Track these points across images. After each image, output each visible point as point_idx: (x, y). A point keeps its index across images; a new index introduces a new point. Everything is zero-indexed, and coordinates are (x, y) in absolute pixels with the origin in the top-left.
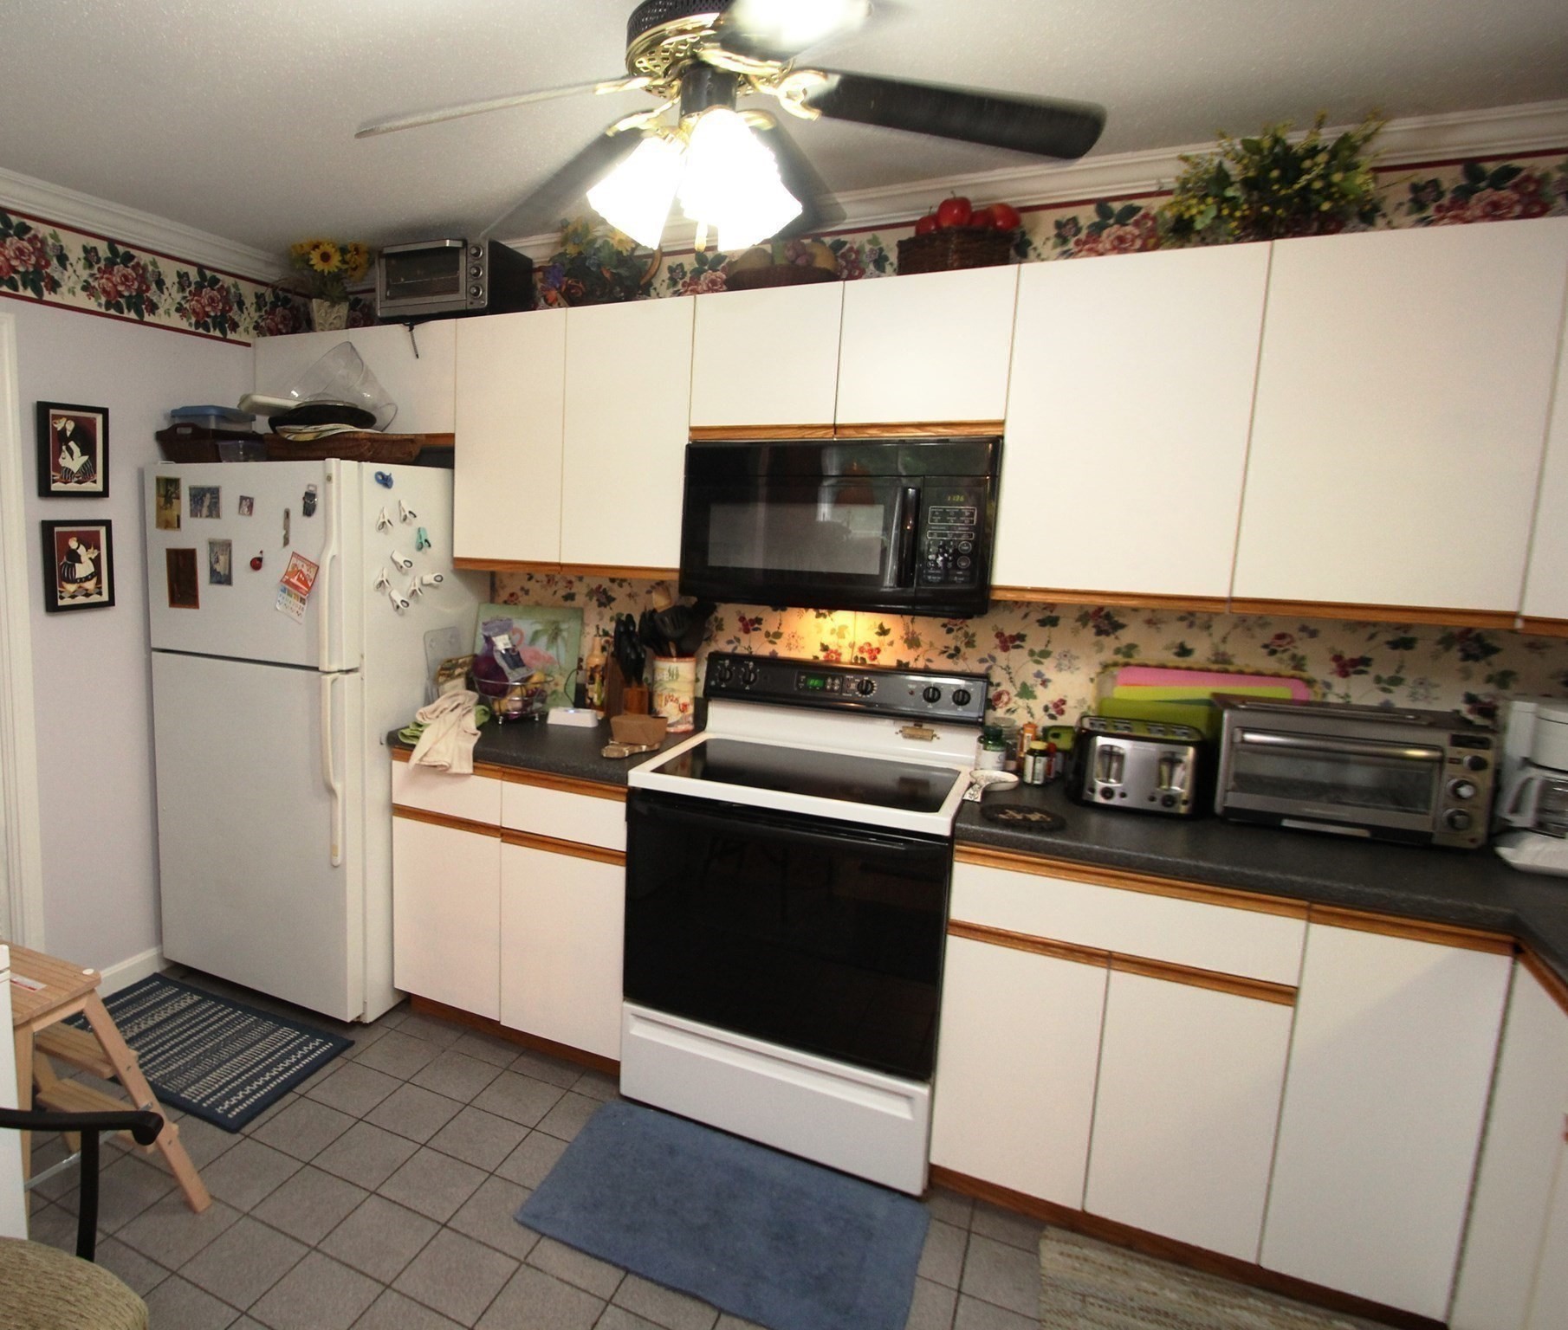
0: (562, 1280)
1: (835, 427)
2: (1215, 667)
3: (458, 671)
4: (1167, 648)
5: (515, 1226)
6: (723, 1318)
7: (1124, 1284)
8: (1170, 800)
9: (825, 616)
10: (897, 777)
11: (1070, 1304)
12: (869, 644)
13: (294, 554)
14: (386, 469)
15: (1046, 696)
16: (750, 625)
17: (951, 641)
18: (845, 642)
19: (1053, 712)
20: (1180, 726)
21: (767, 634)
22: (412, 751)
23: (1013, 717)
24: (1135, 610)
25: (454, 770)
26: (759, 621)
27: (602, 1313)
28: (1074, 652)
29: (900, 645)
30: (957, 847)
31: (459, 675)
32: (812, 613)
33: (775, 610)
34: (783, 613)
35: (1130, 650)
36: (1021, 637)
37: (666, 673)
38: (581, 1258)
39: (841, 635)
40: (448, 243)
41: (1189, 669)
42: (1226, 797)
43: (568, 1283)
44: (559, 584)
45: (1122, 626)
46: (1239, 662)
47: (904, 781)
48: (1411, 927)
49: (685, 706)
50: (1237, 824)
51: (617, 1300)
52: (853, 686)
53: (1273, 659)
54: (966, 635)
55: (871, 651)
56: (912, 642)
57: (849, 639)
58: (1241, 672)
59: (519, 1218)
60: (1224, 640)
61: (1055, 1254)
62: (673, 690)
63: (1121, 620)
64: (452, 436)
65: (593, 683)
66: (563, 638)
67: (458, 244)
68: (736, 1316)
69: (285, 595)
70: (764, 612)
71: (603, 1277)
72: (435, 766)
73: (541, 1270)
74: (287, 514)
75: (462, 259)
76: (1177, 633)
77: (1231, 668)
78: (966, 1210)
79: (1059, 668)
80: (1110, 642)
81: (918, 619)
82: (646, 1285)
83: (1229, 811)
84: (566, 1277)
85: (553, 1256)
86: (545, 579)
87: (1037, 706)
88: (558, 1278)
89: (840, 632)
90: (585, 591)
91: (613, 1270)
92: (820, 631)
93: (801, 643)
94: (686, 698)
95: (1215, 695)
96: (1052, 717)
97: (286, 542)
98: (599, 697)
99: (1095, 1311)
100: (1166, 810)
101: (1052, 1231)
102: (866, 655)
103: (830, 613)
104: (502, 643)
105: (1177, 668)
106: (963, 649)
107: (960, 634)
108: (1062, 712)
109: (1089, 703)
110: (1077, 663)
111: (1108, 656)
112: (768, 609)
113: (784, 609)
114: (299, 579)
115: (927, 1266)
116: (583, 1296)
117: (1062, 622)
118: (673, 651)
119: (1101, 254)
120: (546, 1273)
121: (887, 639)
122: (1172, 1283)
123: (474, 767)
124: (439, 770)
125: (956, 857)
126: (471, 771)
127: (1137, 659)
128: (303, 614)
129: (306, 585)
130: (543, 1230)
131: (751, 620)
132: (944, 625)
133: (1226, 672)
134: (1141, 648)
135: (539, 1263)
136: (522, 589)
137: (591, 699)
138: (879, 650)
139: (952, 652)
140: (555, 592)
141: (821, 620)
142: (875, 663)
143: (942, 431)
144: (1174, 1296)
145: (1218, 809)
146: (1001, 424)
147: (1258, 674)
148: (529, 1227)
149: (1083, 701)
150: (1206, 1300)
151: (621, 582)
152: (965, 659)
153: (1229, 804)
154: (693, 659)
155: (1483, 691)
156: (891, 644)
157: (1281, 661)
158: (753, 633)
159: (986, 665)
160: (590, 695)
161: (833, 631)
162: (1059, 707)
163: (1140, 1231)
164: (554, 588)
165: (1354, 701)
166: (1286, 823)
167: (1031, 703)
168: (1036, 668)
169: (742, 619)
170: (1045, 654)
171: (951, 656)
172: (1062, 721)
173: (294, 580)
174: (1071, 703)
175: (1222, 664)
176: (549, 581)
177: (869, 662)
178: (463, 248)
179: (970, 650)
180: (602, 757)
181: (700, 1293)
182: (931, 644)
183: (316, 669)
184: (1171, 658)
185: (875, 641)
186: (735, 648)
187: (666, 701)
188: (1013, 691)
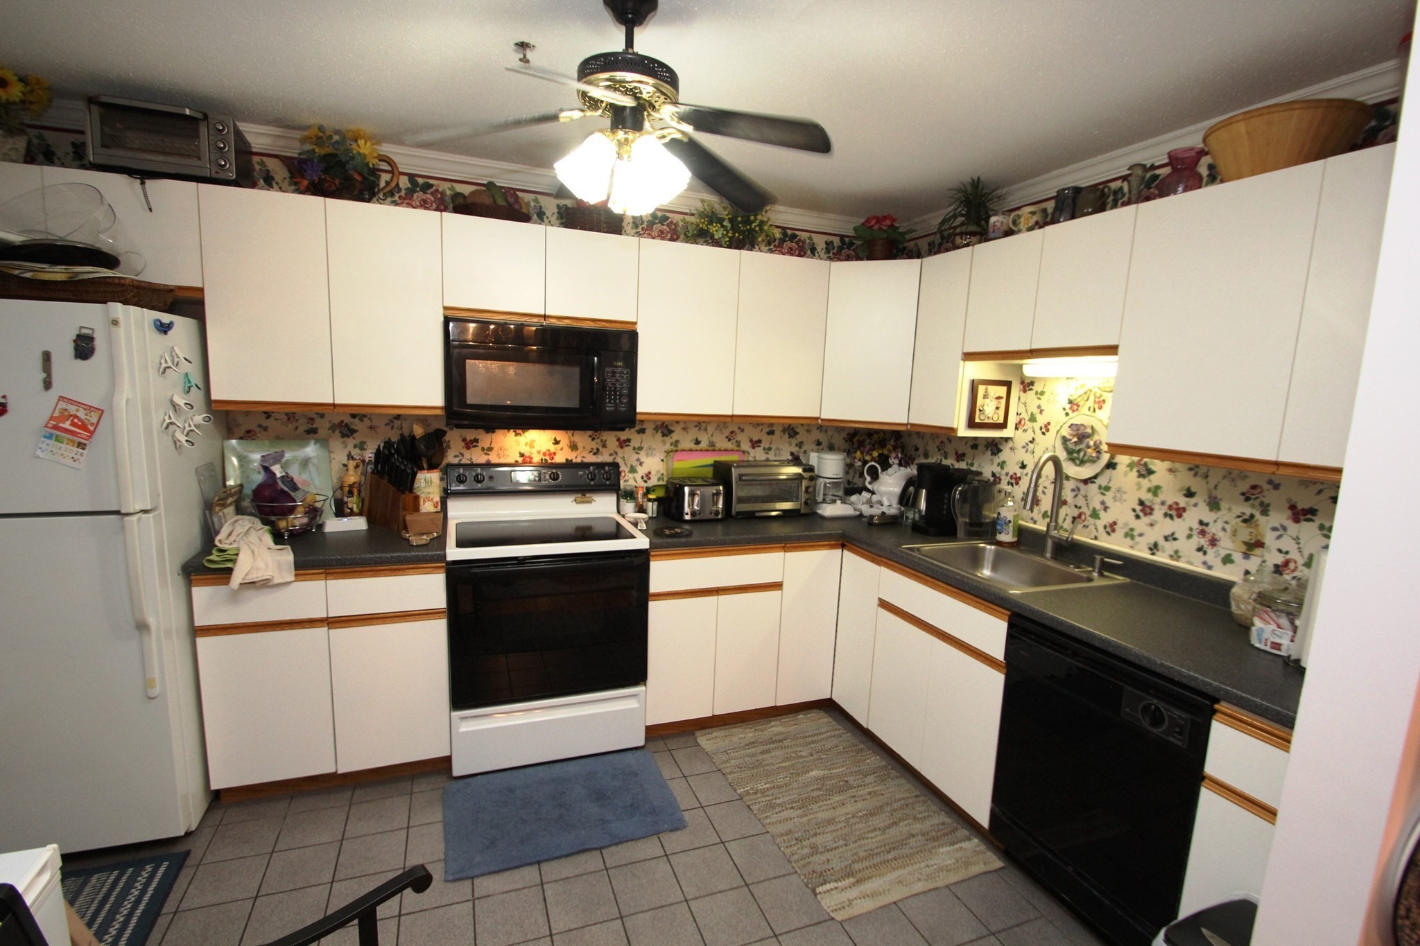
0: (506, 892)
1: (545, 317)
2: (710, 448)
3: (230, 500)
4: (691, 441)
5: (451, 885)
6: (603, 851)
7: (735, 739)
8: (717, 513)
9: (520, 435)
10: (574, 527)
11: (724, 757)
12: (549, 451)
13: (61, 398)
14: (166, 318)
15: (642, 471)
16: (470, 444)
17: (594, 445)
18: (534, 451)
19: (645, 479)
20: (697, 478)
21: (483, 449)
22: (231, 574)
23: (628, 483)
24: (678, 422)
25: (276, 581)
26: (476, 440)
27: (543, 891)
28: (654, 446)
29: (566, 449)
30: (652, 553)
31: (230, 504)
32: (512, 433)
33: (488, 432)
34: (493, 435)
35: (676, 443)
36: (629, 440)
37: (423, 481)
38: (507, 874)
39: (532, 446)
40: (188, 112)
41: (701, 450)
42: (737, 507)
43: (511, 891)
44: (300, 421)
45: (672, 432)
46: (719, 445)
47: (578, 529)
48: (815, 546)
49: (437, 503)
50: (740, 519)
51: (545, 880)
52: (547, 477)
53: (730, 443)
54: (602, 441)
55: (550, 454)
56: (574, 447)
57: (537, 448)
58: (720, 450)
59: (451, 878)
60: (712, 436)
61: (706, 741)
62: (429, 493)
63: (672, 428)
64: (201, 290)
65: (353, 496)
66: (314, 464)
67: (200, 116)
68: (610, 846)
69: (52, 442)
70: (480, 434)
71: (529, 874)
72: (254, 583)
73: (489, 896)
74: (47, 357)
75: (203, 130)
76: (694, 433)
77: (716, 448)
78: (661, 742)
79: (647, 455)
80: (668, 440)
81: (577, 433)
82: (554, 863)
83: (738, 513)
84: (507, 888)
85: (487, 885)
86: (285, 418)
87: (638, 476)
88: (503, 893)
89: (531, 444)
90: (328, 425)
91: (529, 868)
92: (518, 444)
93: (507, 453)
94: (437, 499)
95: (715, 462)
96: (645, 482)
97: (48, 384)
98: (357, 507)
99: (732, 755)
100: (694, 518)
101: (698, 733)
102: (547, 458)
103: (524, 432)
104: (278, 471)
105: (696, 450)
106: (601, 449)
107: (599, 441)
108: (649, 478)
109: (662, 472)
110: (654, 452)
111: (668, 447)
112: (481, 431)
113: (494, 432)
114: (73, 424)
115: (666, 774)
116: (526, 891)
117: (647, 431)
118: (425, 466)
119: (653, 238)
120: (493, 895)
121: (559, 446)
122: (747, 730)
123: (296, 575)
124: (263, 585)
125: (651, 559)
126: (293, 578)
127: (680, 447)
128: (82, 459)
129: (87, 430)
130: (472, 874)
131: (470, 440)
132: (590, 436)
133: (714, 450)
134: (681, 442)
135: (484, 893)
136: (260, 426)
137: (351, 509)
138: (555, 454)
139: (595, 451)
140: (297, 428)
141: (518, 437)
142: (553, 461)
143: (604, 324)
144: (751, 735)
145: (733, 513)
146: (635, 323)
147: (726, 450)
148: (461, 879)
149: (659, 471)
150: (762, 730)
151: (362, 417)
152: (602, 455)
153: (737, 510)
154: (438, 470)
155: (795, 449)
156: (562, 449)
157: (732, 444)
158: (473, 449)
159: (613, 457)
160: (350, 505)
161: (526, 444)
162: (648, 476)
163: (735, 713)
164: (295, 424)
165: (757, 459)
166: (757, 514)
167: (635, 475)
168: (636, 456)
169: (464, 440)
170: (641, 448)
171: (595, 454)
172: (651, 483)
173: (67, 425)
174: (653, 473)
175: (712, 448)
176: (289, 419)
177: (549, 461)
178: (203, 120)
179: (604, 449)
180: (413, 546)
181: (588, 847)
182: (584, 448)
183: (117, 513)
184: (692, 446)
185: (553, 448)
186: (461, 460)
187: (424, 502)
188: (627, 470)
